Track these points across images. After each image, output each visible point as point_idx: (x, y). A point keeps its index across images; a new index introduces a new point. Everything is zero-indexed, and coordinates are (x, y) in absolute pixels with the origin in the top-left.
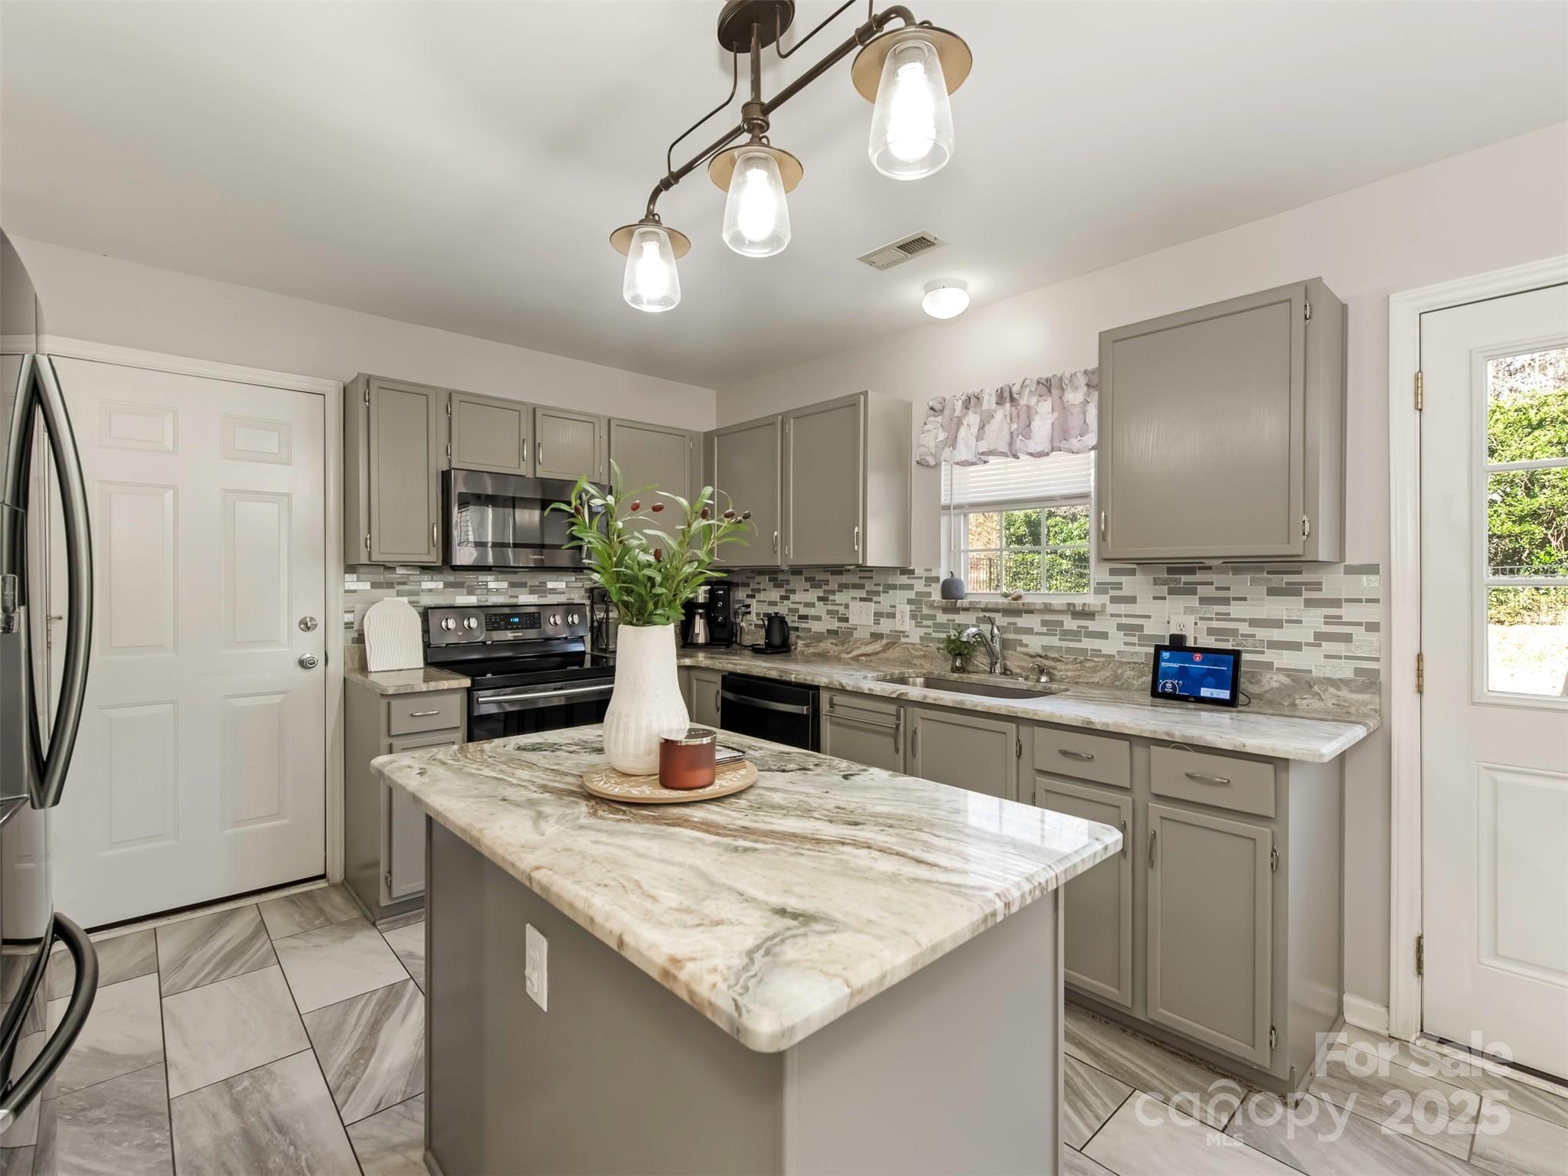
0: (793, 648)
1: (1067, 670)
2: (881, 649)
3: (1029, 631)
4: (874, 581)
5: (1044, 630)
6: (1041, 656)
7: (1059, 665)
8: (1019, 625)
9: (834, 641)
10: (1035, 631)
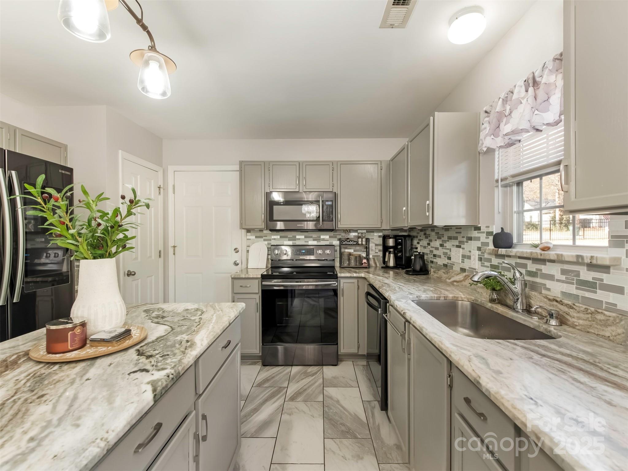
0: (430, 272)
1: (579, 318)
2: (463, 279)
3: (551, 277)
4: (462, 235)
5: (563, 278)
6: (557, 301)
7: (571, 312)
8: (543, 272)
9: (444, 271)
10: (556, 278)
